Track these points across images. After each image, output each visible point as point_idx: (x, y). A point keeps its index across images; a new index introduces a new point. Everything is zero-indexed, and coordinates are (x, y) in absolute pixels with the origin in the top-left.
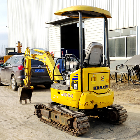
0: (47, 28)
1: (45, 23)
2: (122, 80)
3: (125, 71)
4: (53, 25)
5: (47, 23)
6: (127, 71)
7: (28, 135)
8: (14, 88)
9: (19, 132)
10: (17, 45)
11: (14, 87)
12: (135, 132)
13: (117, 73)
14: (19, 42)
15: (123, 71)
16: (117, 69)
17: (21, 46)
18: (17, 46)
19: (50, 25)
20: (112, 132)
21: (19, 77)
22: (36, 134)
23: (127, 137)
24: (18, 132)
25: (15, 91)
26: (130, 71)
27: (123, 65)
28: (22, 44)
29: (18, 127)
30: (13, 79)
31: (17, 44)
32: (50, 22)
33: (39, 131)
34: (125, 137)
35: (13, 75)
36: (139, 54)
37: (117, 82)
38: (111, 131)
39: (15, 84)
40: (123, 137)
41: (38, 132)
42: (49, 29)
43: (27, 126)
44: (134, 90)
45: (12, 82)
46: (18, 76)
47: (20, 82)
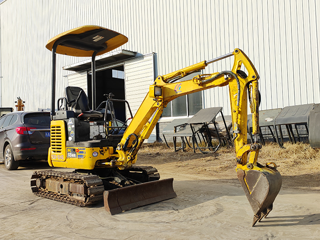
0: (66, 76)
1: (62, 69)
2: (184, 148)
3: (188, 134)
4: (74, 72)
5: (65, 68)
6: (190, 134)
7: (29, 227)
8: (8, 165)
9: (14, 223)
10: (17, 104)
11: (9, 163)
12: (214, 210)
13: (176, 137)
14: (20, 100)
15: (184, 134)
16: (176, 132)
17: (23, 106)
18: (16, 106)
19: (70, 71)
20: (177, 212)
21: (18, 146)
22: (45, 224)
23: (202, 217)
24: (12, 224)
25: (10, 170)
26: (196, 132)
27: (184, 126)
28: (24, 102)
29: (13, 216)
30: (8, 150)
31: (16, 102)
32: (70, 67)
33: (52, 219)
34: (198, 217)
35: (7, 143)
36: (206, 108)
37: (176, 151)
38: (175, 212)
39: (10, 159)
40: (196, 218)
41: (50, 221)
42: (69, 78)
43: (29, 215)
44: (204, 159)
45: (6, 155)
46: (17, 144)
47: (20, 154)
